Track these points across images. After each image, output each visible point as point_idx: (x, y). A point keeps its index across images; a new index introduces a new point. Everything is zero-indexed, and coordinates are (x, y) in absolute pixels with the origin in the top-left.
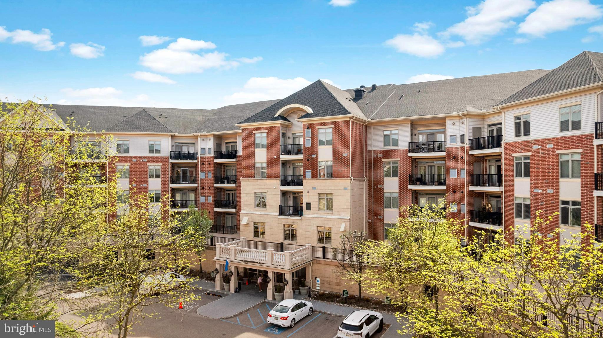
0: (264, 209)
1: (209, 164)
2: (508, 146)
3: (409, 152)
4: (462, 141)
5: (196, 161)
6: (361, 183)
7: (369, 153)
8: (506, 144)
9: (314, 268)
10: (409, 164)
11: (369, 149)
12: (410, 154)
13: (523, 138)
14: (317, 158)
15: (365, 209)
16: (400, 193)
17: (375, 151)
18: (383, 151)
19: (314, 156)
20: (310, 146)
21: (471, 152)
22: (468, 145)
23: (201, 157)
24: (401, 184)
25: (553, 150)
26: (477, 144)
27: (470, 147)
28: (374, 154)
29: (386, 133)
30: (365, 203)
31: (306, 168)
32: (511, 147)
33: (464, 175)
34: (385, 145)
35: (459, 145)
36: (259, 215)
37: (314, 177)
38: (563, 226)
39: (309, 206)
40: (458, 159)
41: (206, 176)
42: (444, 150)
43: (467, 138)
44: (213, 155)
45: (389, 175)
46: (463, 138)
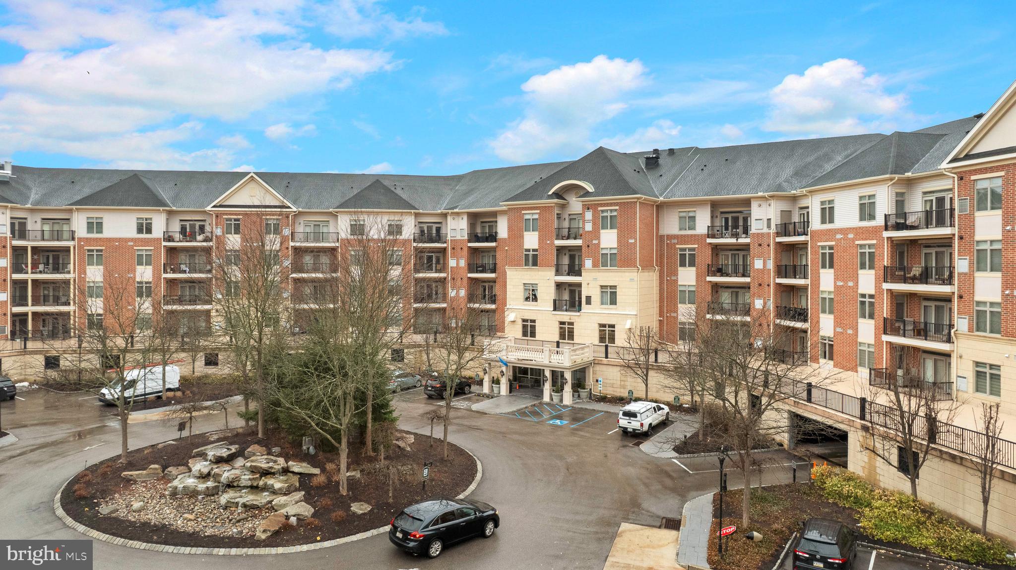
1: (462, 249)
2: (814, 234)
3: (708, 237)
4: (769, 226)
5: (445, 245)
6: (651, 274)
7: (661, 238)
8: (812, 232)
9: (595, 369)
10: (709, 252)
11: (661, 232)
12: (709, 240)
13: (828, 226)
14: (599, 244)
15: (656, 305)
16: (697, 286)
17: (668, 235)
18: (678, 235)
19: (595, 242)
20: (590, 229)
21: (779, 239)
22: (775, 231)
23: (451, 240)
24: (698, 276)
25: (853, 240)
26: (784, 229)
27: (777, 233)
28: (668, 239)
29: (682, 214)
30: (656, 297)
31: (586, 255)
32: (817, 235)
33: (771, 265)
34: (680, 229)
35: (765, 230)
36: (530, 310)
37: (595, 265)
38: (861, 320)
39: (589, 300)
40: (763, 245)
41: (458, 263)
42: (749, 235)
43: (774, 223)
44: (466, 237)
45: (684, 265)
46: (769, 223)
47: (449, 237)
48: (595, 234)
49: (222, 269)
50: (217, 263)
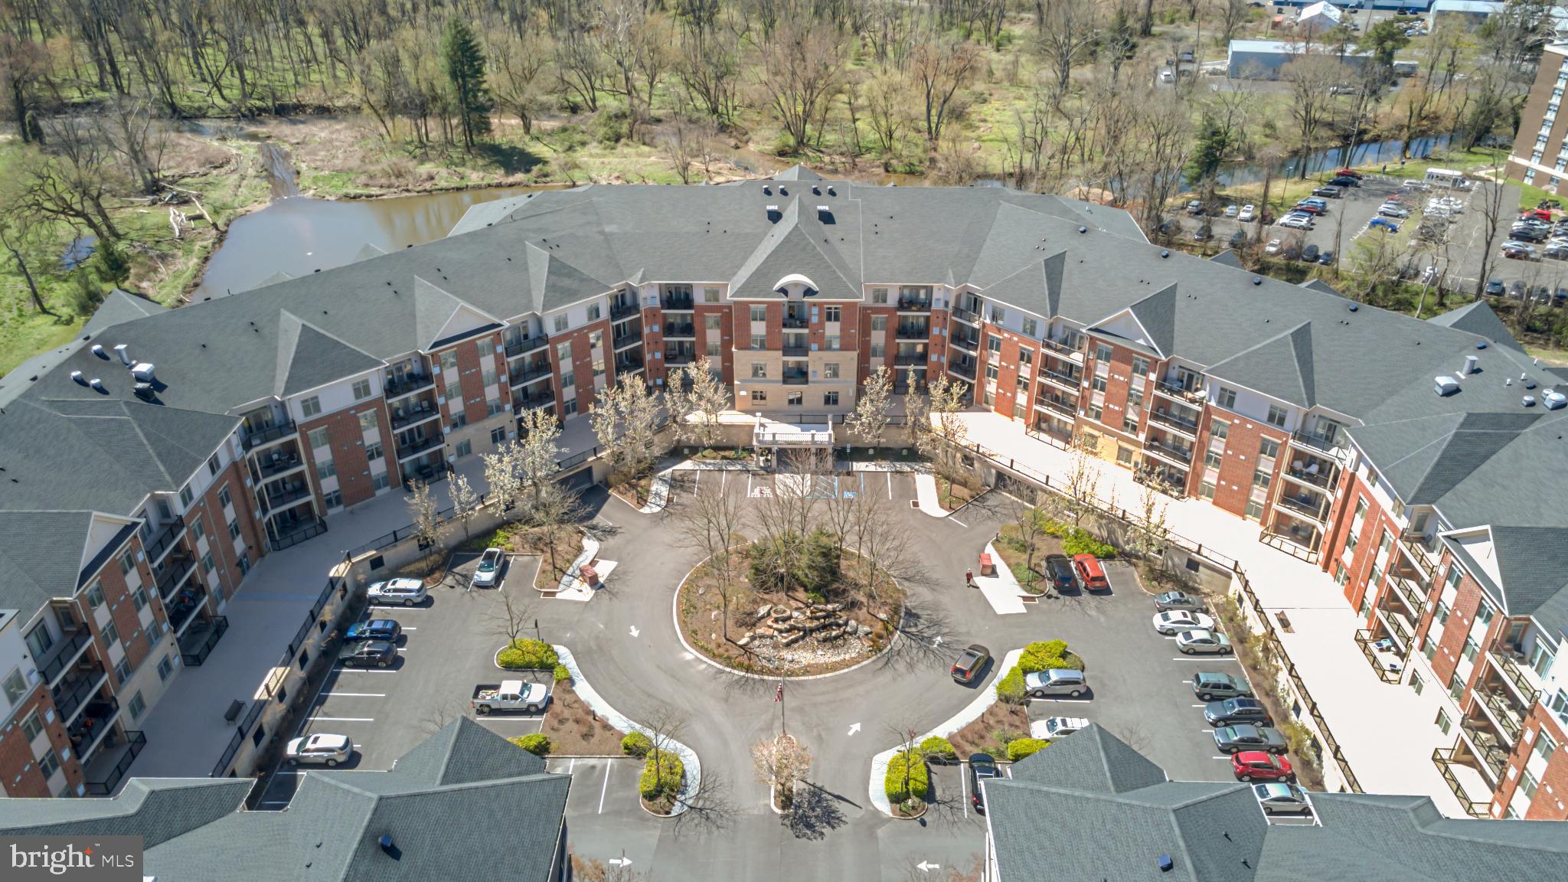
0: (764, 378)
1: (654, 315)
2: (985, 325)
3: (898, 310)
4: (946, 306)
5: (639, 315)
8: (984, 323)
12: (899, 313)
13: (997, 324)
14: (824, 333)
16: (887, 344)
17: (865, 307)
18: (873, 307)
19: (821, 331)
20: (817, 321)
21: (954, 318)
24: (887, 338)
25: (1017, 342)
26: (958, 311)
28: (864, 310)
31: (812, 340)
32: (988, 327)
33: (946, 333)
34: (875, 302)
35: (942, 307)
37: (820, 348)
38: (1017, 391)
39: (814, 374)
40: (941, 318)
41: (651, 329)
42: (929, 311)
43: (952, 304)
44: (658, 304)
45: (875, 329)
46: (946, 304)
47: (642, 307)
48: (821, 325)
49: (446, 405)
50: (441, 401)
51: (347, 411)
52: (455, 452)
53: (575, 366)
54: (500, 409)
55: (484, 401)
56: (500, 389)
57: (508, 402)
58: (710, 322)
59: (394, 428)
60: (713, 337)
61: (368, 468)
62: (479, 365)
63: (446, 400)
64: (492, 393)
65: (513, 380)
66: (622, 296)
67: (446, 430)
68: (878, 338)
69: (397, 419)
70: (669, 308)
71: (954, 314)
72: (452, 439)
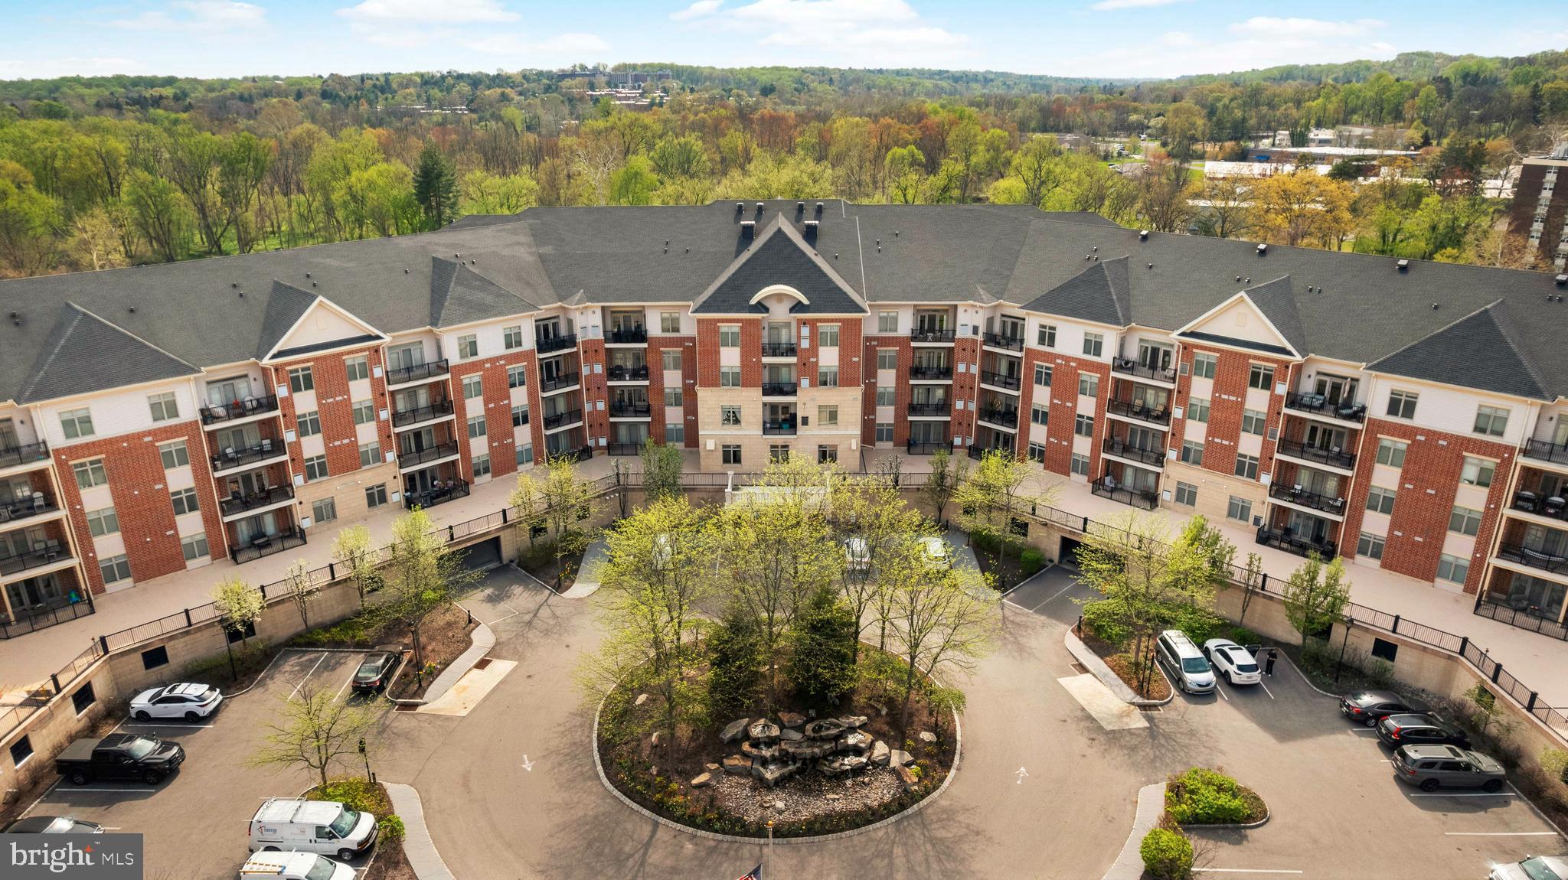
0: (736, 426)
1: (597, 351)
2: (1029, 351)
3: (911, 340)
4: (976, 333)
5: (576, 349)
8: (1027, 349)
10: (911, 355)
12: (912, 343)
13: (1045, 349)
14: (817, 362)
16: (897, 387)
17: (868, 337)
18: (879, 337)
19: (813, 359)
20: (808, 346)
21: (985, 348)
22: (982, 338)
23: (582, 341)
24: (899, 378)
25: (1076, 369)
26: (991, 338)
28: (867, 341)
29: (882, 314)
31: (802, 374)
32: (1033, 354)
33: (975, 371)
34: (881, 331)
35: (969, 335)
36: (731, 435)
37: (812, 384)
38: (1076, 436)
39: (805, 421)
40: (969, 351)
41: (592, 370)
42: (953, 340)
43: (981, 331)
44: (601, 337)
45: (883, 367)
46: (975, 330)
47: (579, 339)
48: (813, 351)
49: (297, 445)
50: (289, 437)
51: (140, 436)
52: (311, 513)
53: (487, 410)
54: (378, 457)
55: (354, 444)
56: (380, 429)
57: (391, 449)
58: (668, 360)
59: (215, 469)
60: (673, 379)
61: (173, 526)
62: (347, 391)
63: (298, 437)
64: (367, 434)
65: (397, 418)
66: (555, 325)
67: (298, 480)
68: (887, 379)
69: (220, 459)
70: (616, 342)
71: (985, 342)
72: (305, 496)
